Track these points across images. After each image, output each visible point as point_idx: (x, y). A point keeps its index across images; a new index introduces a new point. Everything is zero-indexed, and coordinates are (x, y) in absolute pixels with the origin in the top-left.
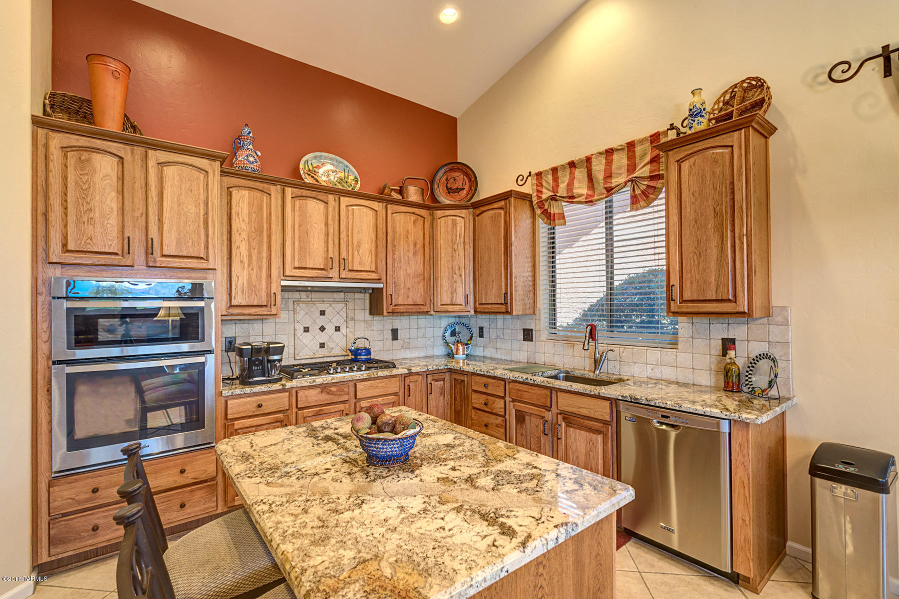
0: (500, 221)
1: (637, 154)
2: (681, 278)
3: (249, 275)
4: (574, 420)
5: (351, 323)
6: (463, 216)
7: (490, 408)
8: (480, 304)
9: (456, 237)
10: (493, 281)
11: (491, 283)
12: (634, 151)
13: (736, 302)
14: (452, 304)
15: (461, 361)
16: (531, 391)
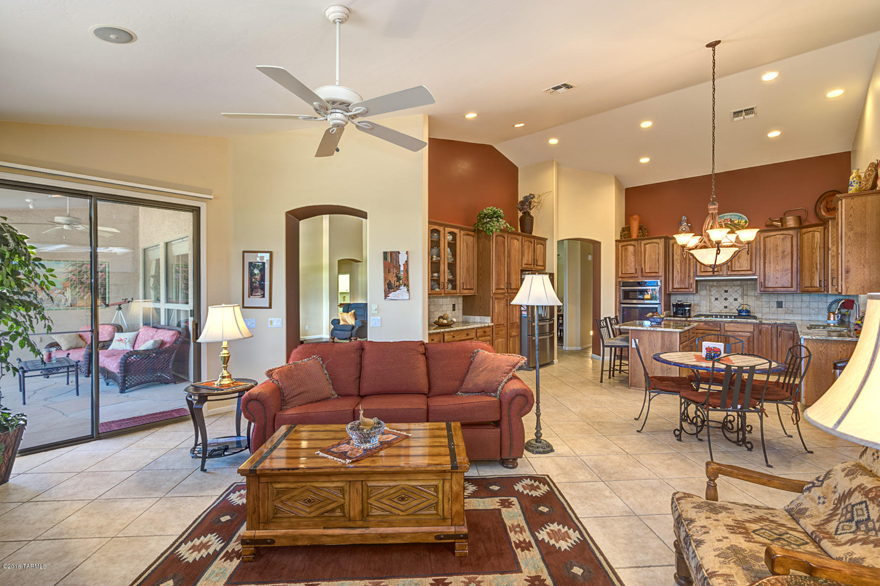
3: (681, 276)
5: (745, 297)
6: (819, 230)
9: (815, 244)
14: (811, 287)
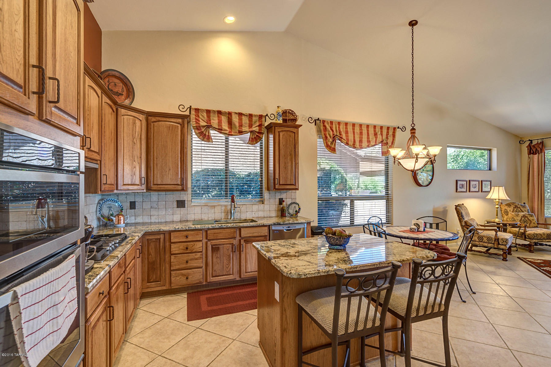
0: (177, 131)
1: (253, 120)
2: (279, 176)
4: (250, 240)
6: (141, 119)
7: (190, 250)
8: (154, 185)
9: (135, 133)
10: (170, 170)
11: (167, 170)
12: (252, 119)
13: (295, 185)
14: (132, 185)
15: (122, 229)
16: (224, 232)
